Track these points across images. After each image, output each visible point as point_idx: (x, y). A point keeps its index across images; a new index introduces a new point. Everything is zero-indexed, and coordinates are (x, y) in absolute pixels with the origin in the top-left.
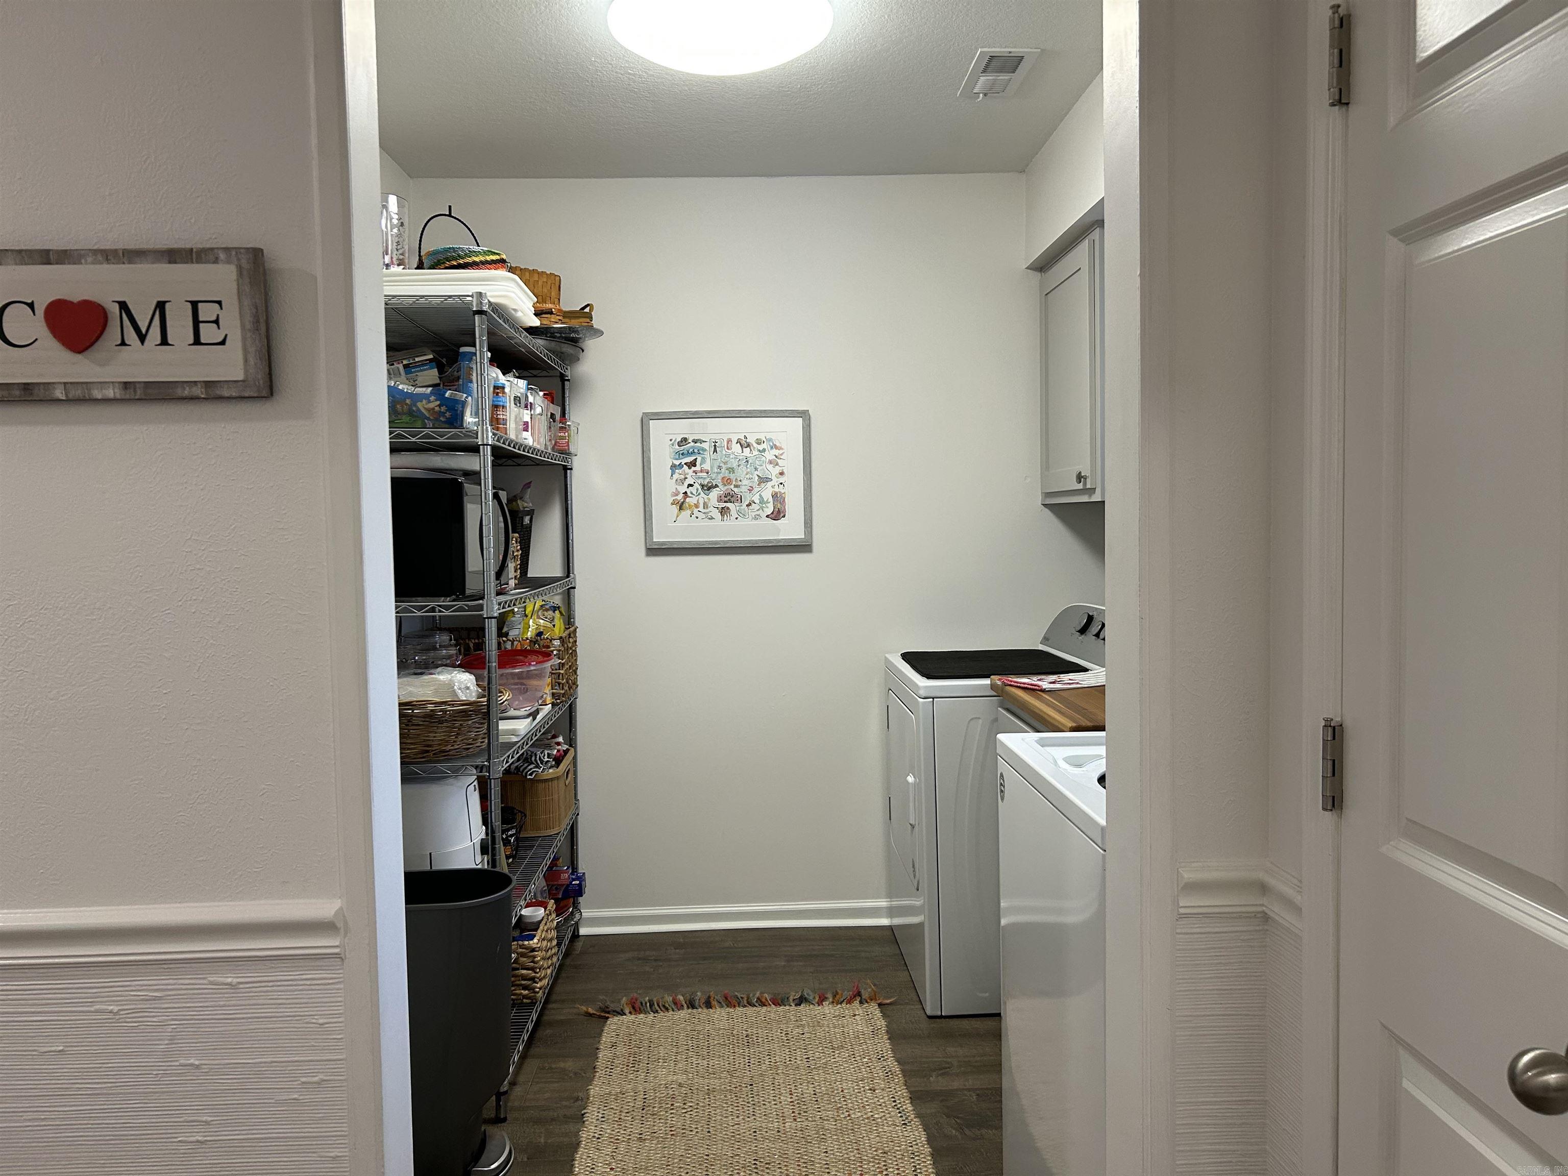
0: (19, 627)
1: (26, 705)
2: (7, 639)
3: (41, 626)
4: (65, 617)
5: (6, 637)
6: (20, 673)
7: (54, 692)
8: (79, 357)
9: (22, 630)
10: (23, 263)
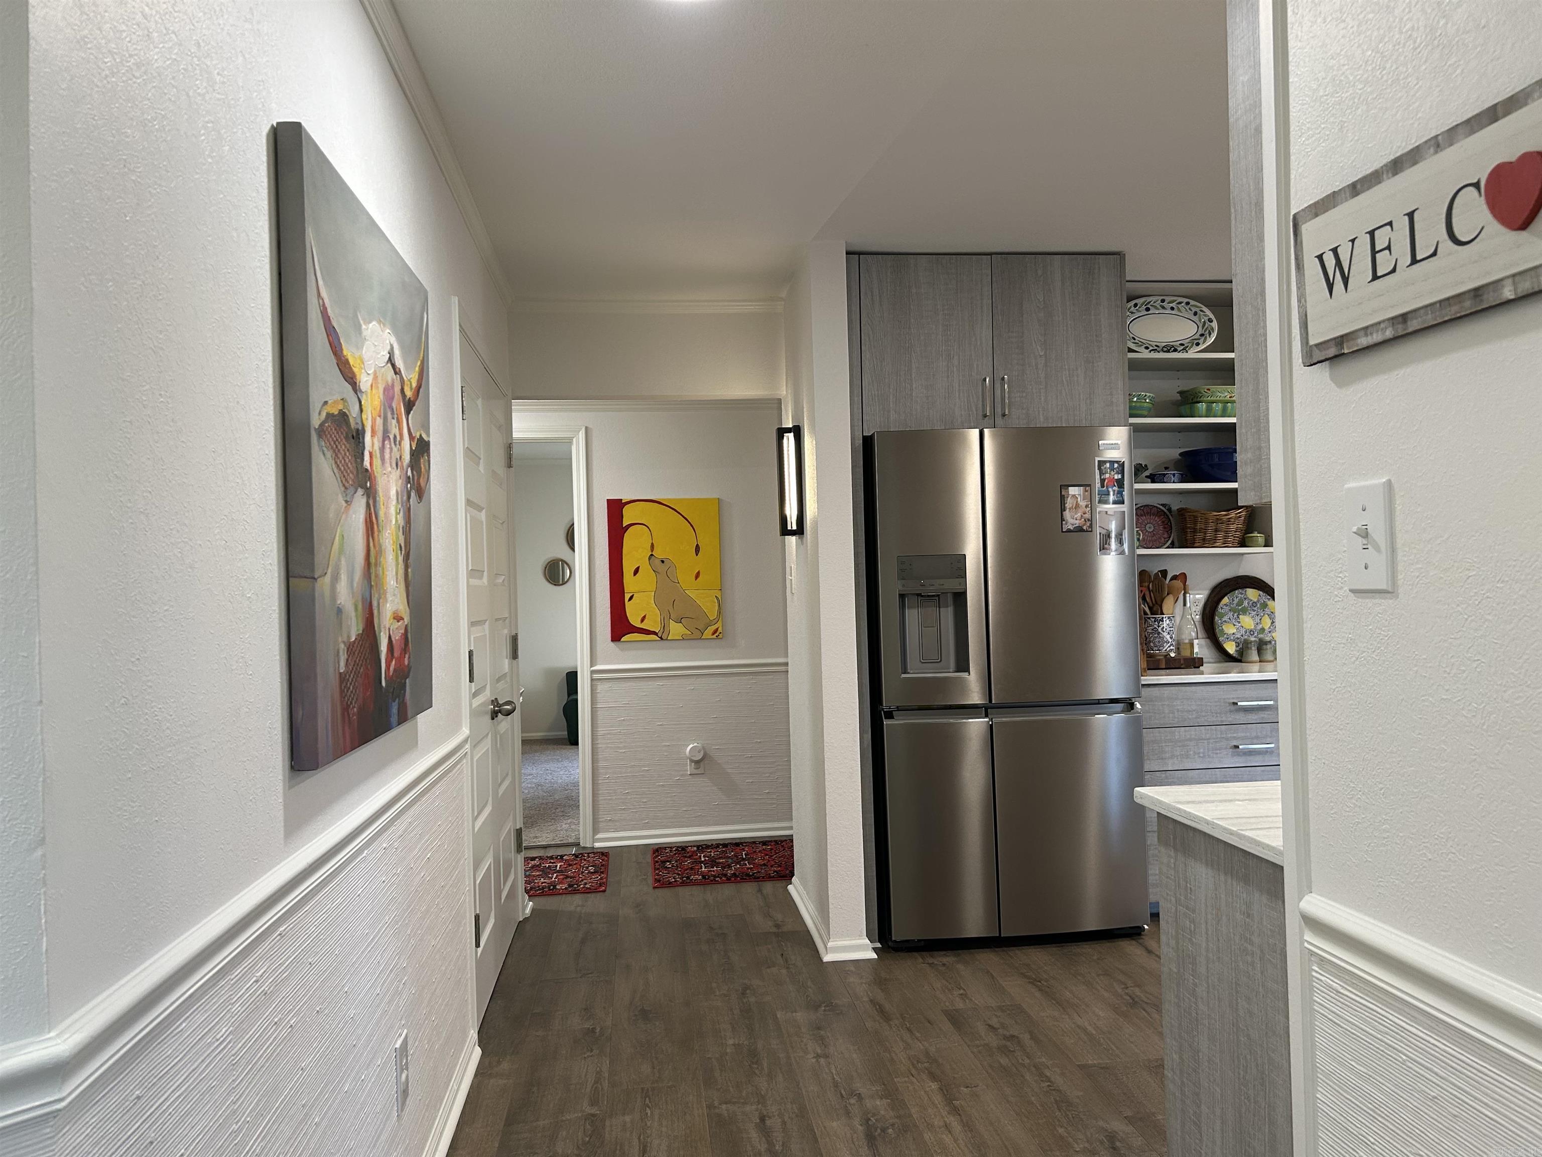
0: (1478, 605)
1: (1483, 705)
2: (1467, 619)
3: (1498, 604)
4: (1521, 593)
5: (1466, 617)
6: (1477, 663)
7: (1510, 692)
8: (1524, 234)
9: (1480, 608)
10: (1473, 132)
